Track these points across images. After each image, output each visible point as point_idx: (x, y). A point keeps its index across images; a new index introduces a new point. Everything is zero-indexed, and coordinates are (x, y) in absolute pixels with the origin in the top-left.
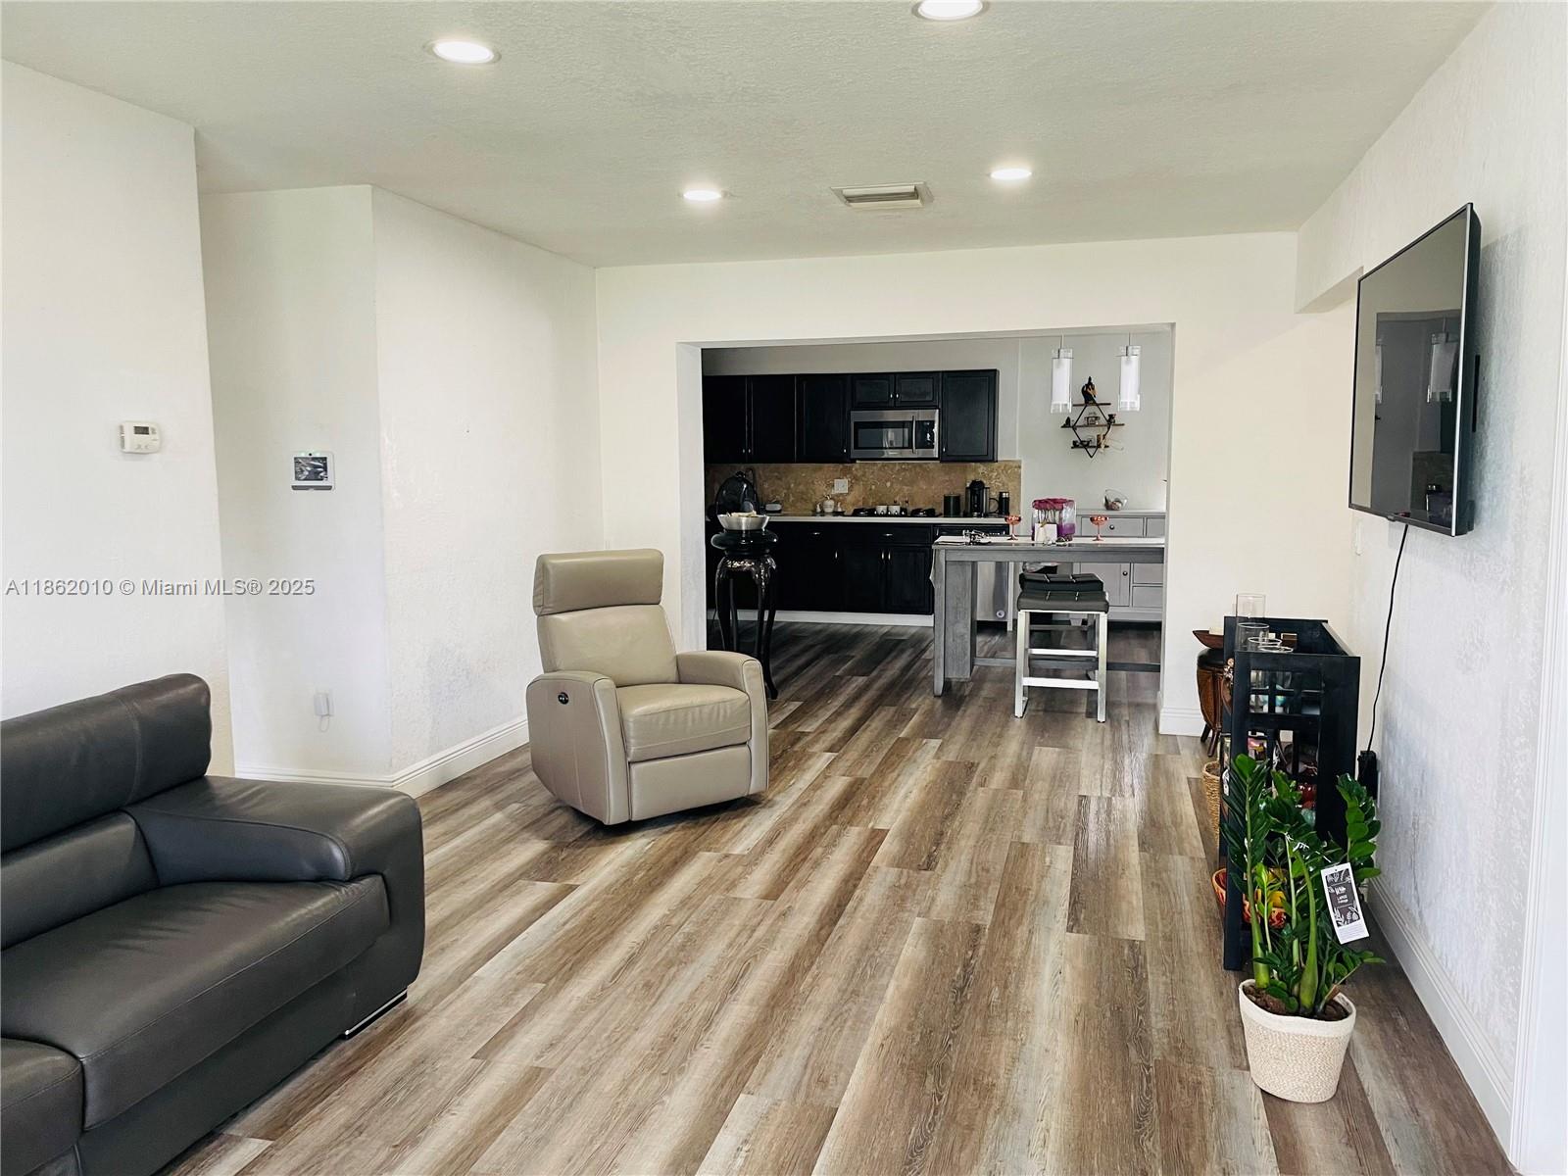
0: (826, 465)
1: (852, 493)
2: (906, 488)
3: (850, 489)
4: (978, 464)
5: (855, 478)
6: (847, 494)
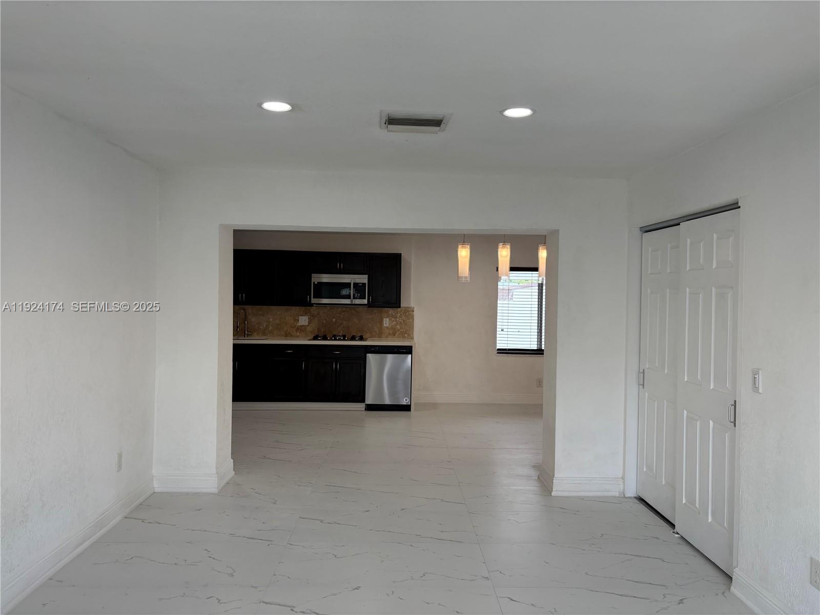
0: (294, 307)
1: (311, 325)
2: (345, 322)
3: (309, 323)
4: (389, 309)
5: (313, 316)
6: (308, 326)
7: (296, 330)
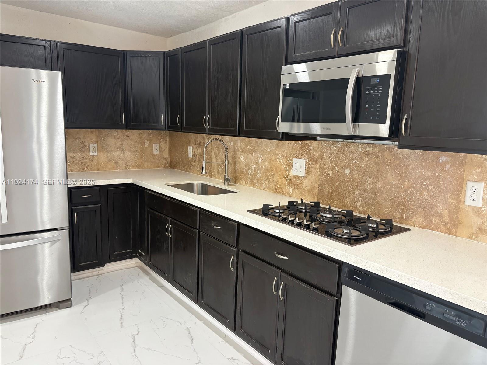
1: (309, 177)
3: (308, 172)
5: (313, 159)
6: (305, 178)
7: (289, 183)
